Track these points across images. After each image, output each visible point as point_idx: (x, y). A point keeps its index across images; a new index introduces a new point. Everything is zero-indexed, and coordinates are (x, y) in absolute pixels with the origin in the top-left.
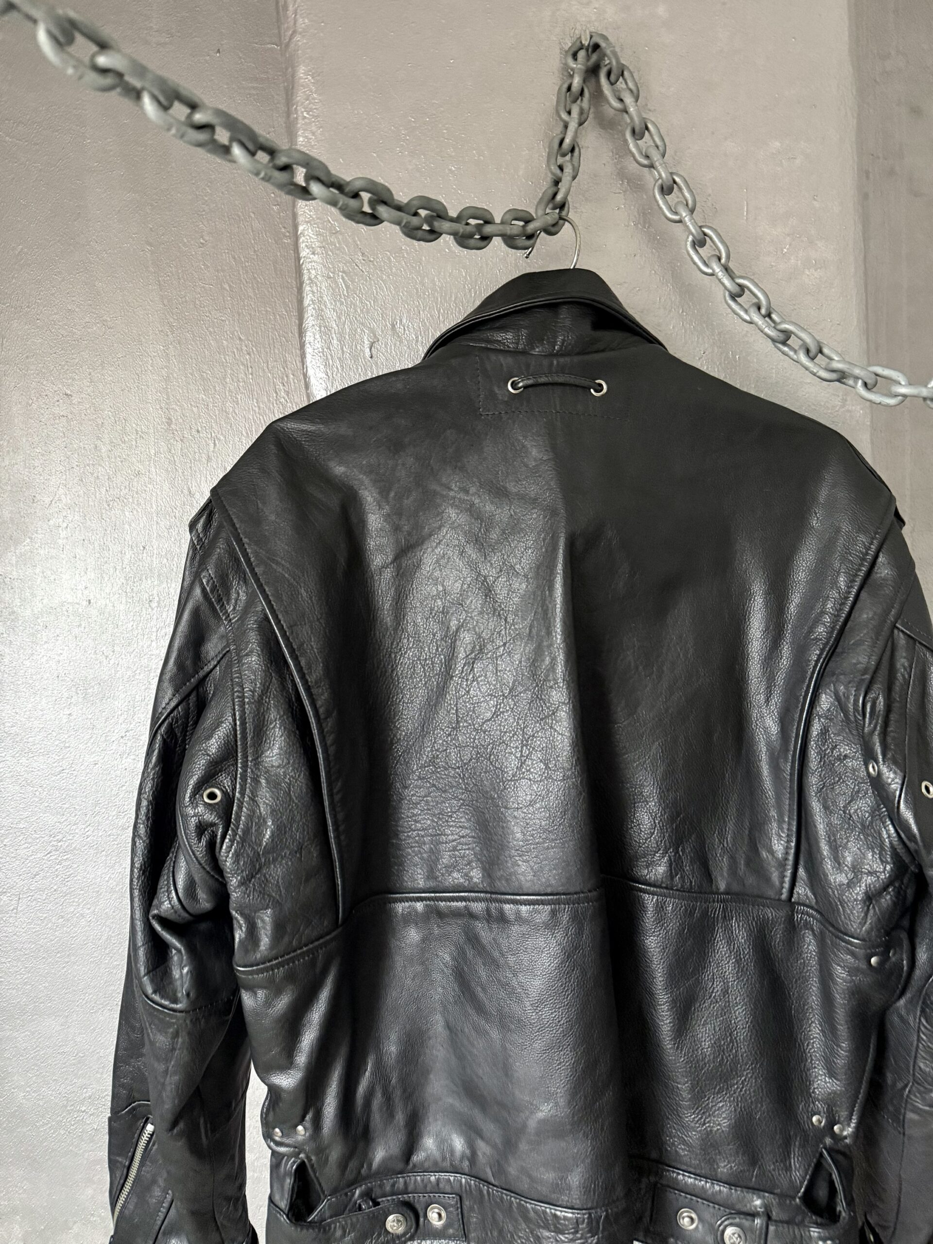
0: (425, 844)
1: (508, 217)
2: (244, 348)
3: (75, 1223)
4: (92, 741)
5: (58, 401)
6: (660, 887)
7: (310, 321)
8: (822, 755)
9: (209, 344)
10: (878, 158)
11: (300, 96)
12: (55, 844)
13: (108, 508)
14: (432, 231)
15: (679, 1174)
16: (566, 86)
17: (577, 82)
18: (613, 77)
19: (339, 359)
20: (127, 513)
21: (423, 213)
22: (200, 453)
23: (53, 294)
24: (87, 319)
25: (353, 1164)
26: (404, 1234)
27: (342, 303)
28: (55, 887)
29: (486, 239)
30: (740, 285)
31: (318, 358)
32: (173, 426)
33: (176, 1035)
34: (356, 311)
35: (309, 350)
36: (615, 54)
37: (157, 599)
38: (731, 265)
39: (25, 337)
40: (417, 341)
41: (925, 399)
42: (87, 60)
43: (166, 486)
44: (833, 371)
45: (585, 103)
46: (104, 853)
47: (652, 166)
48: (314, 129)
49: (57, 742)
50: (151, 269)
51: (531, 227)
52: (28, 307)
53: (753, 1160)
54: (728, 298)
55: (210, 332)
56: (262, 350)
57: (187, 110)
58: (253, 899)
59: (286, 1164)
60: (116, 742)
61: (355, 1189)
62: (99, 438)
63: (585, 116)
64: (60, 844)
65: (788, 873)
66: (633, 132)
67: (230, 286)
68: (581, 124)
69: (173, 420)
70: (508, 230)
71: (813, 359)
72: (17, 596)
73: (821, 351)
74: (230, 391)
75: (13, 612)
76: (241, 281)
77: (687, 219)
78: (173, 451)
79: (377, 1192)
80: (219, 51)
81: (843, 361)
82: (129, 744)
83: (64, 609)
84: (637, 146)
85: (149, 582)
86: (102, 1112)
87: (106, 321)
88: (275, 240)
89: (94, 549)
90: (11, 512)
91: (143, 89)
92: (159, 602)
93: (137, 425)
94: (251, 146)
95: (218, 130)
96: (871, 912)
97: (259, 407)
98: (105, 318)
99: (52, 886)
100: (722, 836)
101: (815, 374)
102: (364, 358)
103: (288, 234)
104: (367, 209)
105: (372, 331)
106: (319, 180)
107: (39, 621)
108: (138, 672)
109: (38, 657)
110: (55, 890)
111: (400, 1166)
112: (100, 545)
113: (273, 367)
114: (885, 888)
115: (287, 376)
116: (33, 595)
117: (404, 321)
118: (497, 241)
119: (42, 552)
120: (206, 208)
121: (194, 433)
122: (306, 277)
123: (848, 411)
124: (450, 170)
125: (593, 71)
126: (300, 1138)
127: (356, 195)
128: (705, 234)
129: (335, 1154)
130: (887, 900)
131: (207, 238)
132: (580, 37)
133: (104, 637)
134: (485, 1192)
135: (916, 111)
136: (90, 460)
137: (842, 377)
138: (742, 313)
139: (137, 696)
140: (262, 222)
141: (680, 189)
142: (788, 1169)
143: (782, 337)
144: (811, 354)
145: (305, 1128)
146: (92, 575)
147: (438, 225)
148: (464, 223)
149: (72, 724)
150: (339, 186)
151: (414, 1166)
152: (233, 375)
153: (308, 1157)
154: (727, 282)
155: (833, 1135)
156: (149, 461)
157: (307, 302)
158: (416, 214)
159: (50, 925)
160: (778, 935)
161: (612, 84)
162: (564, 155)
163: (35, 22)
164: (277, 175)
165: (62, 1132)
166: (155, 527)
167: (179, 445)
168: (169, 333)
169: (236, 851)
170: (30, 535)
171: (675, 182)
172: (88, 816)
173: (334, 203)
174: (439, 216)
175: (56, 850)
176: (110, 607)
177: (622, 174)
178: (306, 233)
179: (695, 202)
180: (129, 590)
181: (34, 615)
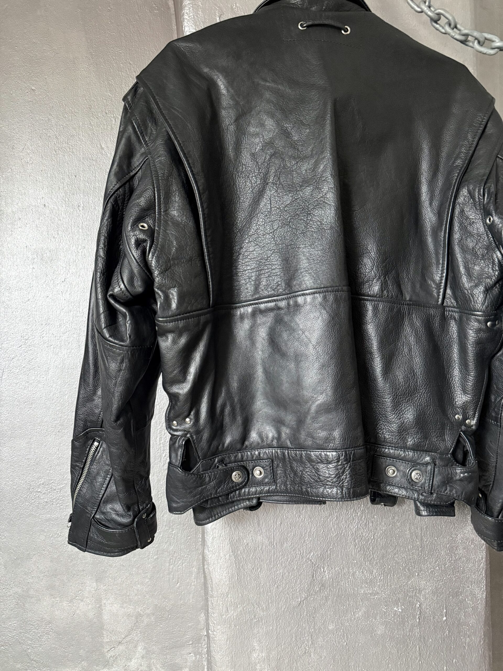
0: (252, 276)
3: (35, 555)
4: (46, 283)
5: (27, 93)
6: (376, 297)
8: (461, 224)
9: (113, 65)
13: (55, 153)
15: (386, 448)
20: (66, 157)
22: (107, 125)
23: (24, 33)
25: (215, 443)
26: (241, 483)
28: (24, 365)
32: (92, 110)
33: (122, 362)
39: (9, 56)
43: (89, 142)
44: (463, 35)
46: (52, 346)
49: (26, 284)
50: (80, 22)
52: (10, 39)
53: (426, 437)
55: (113, 59)
58: (166, 282)
59: (179, 441)
60: (59, 285)
61: (216, 457)
62: (50, 114)
64: (27, 341)
65: (442, 290)
67: (125, 34)
69: (93, 106)
76: (131, 32)
78: (92, 124)
79: (227, 460)
81: (466, 29)
82: (67, 286)
83: (30, 209)
85: (78, 195)
86: (50, 492)
87: (55, 50)
88: (149, 11)
89: (47, 176)
92: (83, 207)
93: (72, 108)
96: (488, 296)
98: (55, 47)
99: (22, 364)
100: (408, 273)
103: (157, 8)
107: (16, 215)
109: (16, 236)
110: (24, 367)
111: (239, 446)
112: (51, 174)
114: (495, 284)
116: (12, 201)
119: (18, 177)
121: (104, 114)
126: (187, 426)
129: (206, 435)
130: (496, 290)
131: (112, 7)
133: (53, 226)
134: (286, 454)
136: (45, 126)
142: (444, 440)
143: (436, 18)
144: (451, 27)
145: (191, 419)
146: (46, 191)
149: (34, 274)
151: (247, 447)
152: (126, 83)
153: (191, 436)
155: (466, 425)
156: (79, 128)
159: (21, 387)
160: (437, 323)
165: (27, 504)
166: (81, 166)
167: (95, 121)
168: (91, 58)
169: (157, 255)
170: (11, 167)
172: (43, 325)
175: (25, 344)
176: (56, 208)
180: (67, 200)
181: (13, 212)
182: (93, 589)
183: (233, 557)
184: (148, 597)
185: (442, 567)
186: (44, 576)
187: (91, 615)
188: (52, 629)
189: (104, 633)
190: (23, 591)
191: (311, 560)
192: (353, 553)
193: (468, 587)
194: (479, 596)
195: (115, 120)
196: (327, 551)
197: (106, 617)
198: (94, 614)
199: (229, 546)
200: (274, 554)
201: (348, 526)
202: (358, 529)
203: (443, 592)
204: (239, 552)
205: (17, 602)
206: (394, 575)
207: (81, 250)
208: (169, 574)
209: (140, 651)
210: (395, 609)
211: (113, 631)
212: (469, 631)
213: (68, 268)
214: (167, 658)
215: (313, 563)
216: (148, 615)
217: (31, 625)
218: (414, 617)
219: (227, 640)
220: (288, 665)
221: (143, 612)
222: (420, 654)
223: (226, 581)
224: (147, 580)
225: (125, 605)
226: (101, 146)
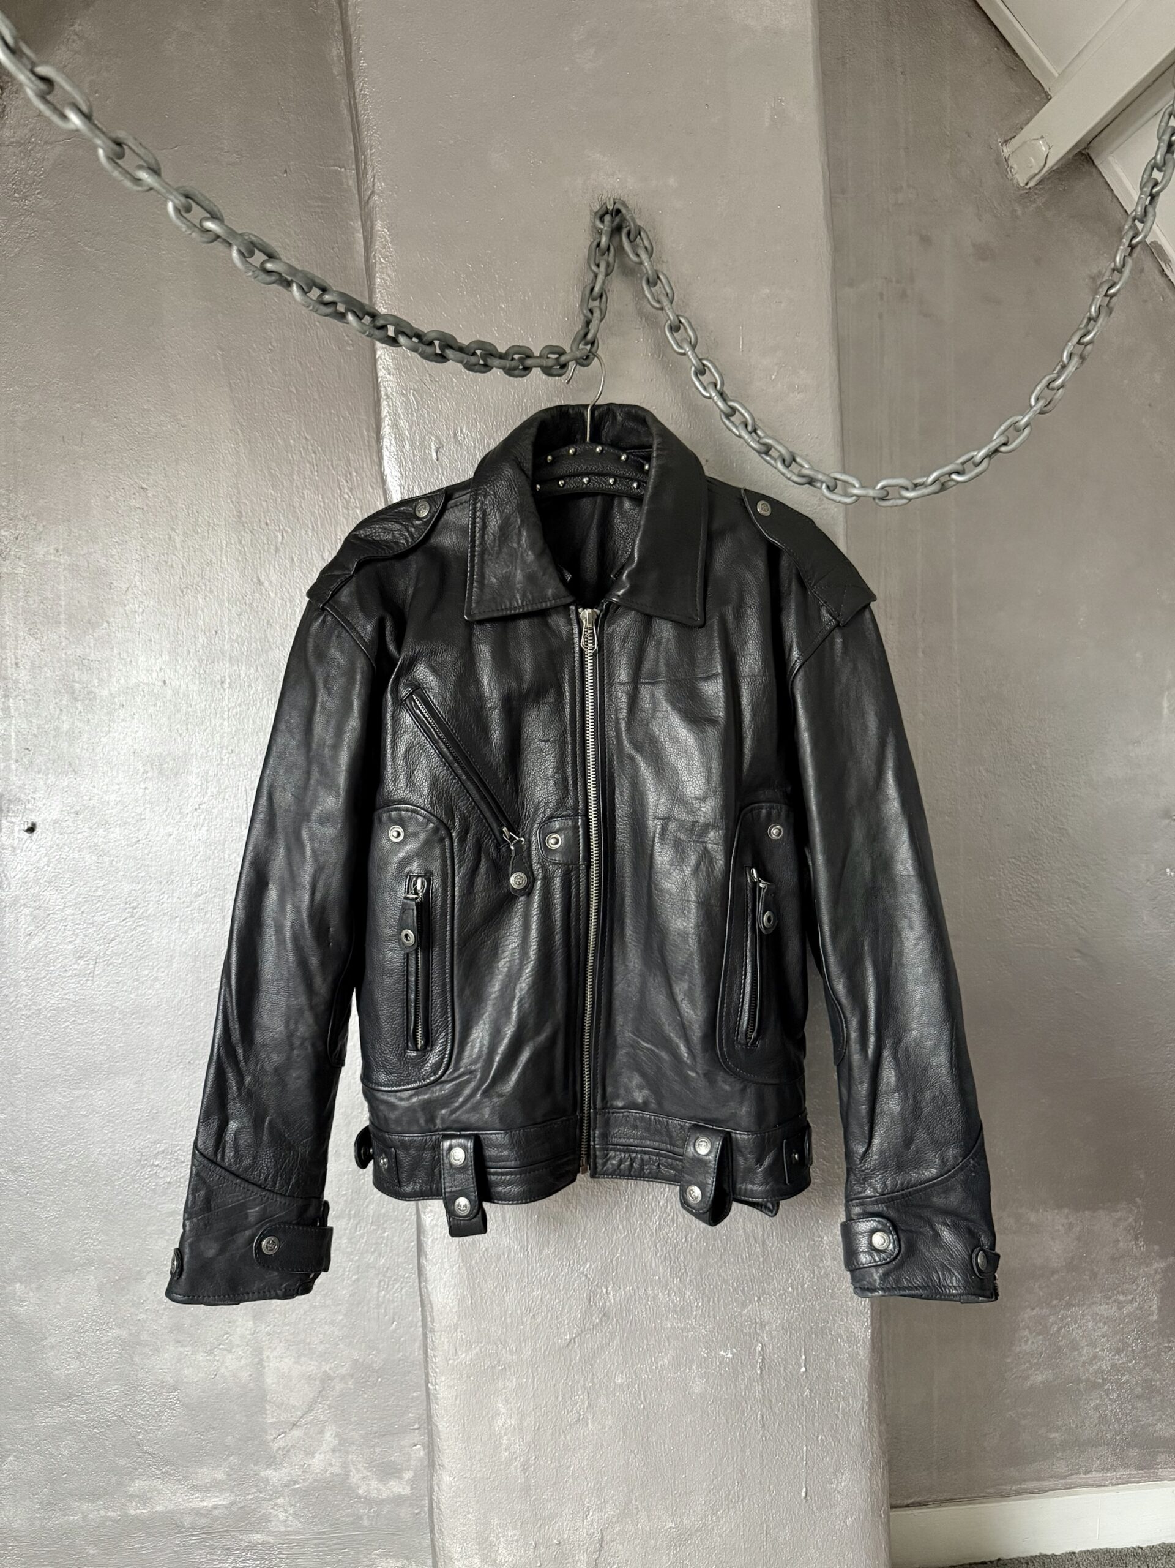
1: (545, 352)
2: (310, 447)
3: (149, 1272)
4: (167, 813)
5: (134, 494)
7: (386, 430)
9: (277, 443)
10: (891, 281)
11: (377, 246)
12: (130, 910)
13: (181, 595)
14: (485, 365)
16: (595, 244)
17: (604, 240)
18: (632, 237)
19: (411, 461)
20: (200, 600)
21: (478, 352)
22: (268, 544)
23: (129, 395)
24: (162, 418)
27: (413, 416)
28: (130, 952)
29: (527, 369)
30: (732, 408)
31: (393, 459)
32: (244, 519)
34: (424, 422)
35: (385, 453)
36: (633, 220)
37: (228, 680)
38: (726, 390)
39: (103, 434)
40: (475, 447)
41: (874, 498)
42: (258, 265)
43: (237, 575)
44: (803, 476)
45: (611, 259)
46: (178, 919)
47: (662, 309)
48: (389, 272)
49: (133, 815)
50: (222, 372)
51: (563, 359)
52: (107, 406)
54: (723, 417)
55: (278, 432)
56: (327, 449)
57: (319, 292)
60: (190, 815)
62: (173, 529)
63: (611, 268)
64: (135, 911)
66: (648, 282)
67: (296, 389)
68: (607, 275)
69: (243, 513)
70: (544, 363)
71: (788, 467)
72: (94, 677)
73: (794, 460)
74: (297, 487)
75: (92, 692)
76: (307, 384)
77: (690, 353)
78: (243, 542)
80: (286, 172)
81: (812, 468)
82: (202, 817)
83: (140, 689)
84: (651, 292)
85: (221, 664)
86: (175, 1166)
87: (181, 420)
89: (168, 633)
90: (89, 597)
91: (292, 281)
92: (230, 684)
93: (209, 517)
94: (360, 315)
95: (339, 304)
97: (324, 502)
98: (179, 417)
99: (127, 950)
101: (789, 479)
102: (432, 460)
104: (438, 351)
105: (438, 438)
106: (404, 334)
107: (116, 700)
108: (210, 749)
109: (116, 734)
110: (130, 955)
112: (174, 630)
113: (337, 465)
115: (350, 474)
116: (110, 676)
117: (464, 430)
118: (536, 372)
119: (119, 635)
120: (274, 316)
121: (263, 525)
122: (383, 393)
123: (824, 509)
124: (501, 307)
125: (617, 230)
127: (431, 343)
128: (704, 365)
131: (275, 344)
132: (605, 203)
133: (178, 716)
135: (925, 240)
136: (164, 549)
137: (811, 481)
138: (734, 430)
139: (210, 772)
140: (327, 331)
141: (685, 328)
143: (763, 449)
144: (786, 463)
146: (166, 657)
147: (490, 361)
148: (510, 358)
149: (148, 798)
150: (419, 336)
152: (300, 472)
154: (720, 404)
156: (221, 551)
157: (384, 413)
158: (474, 354)
159: (125, 988)
161: (631, 242)
162: (594, 300)
163: (230, 244)
164: (377, 333)
165: (137, 1186)
166: (226, 614)
167: (249, 537)
168: (239, 432)
170: (107, 619)
171: (680, 322)
172: (162, 884)
173: (415, 350)
174: (491, 355)
175: (132, 916)
176: (184, 686)
177: (641, 313)
178: (383, 357)
179: (696, 339)
180: (202, 672)
181: (111, 694)
182: (248, 1332)
183: (464, 1269)
184: (341, 1346)
185: (797, 1289)
186: (164, 1309)
187: (244, 1375)
188: (178, 1400)
189: (268, 1407)
190: (130, 1335)
191: (586, 1276)
192: (654, 1265)
193: (842, 1320)
194: (861, 1335)
195: (283, 536)
196: (611, 1261)
197: (270, 1380)
198: (251, 1375)
199: (457, 1252)
200: (528, 1265)
201: (645, 1222)
202: (660, 1227)
203: (800, 1329)
204: (473, 1262)
205: (120, 1354)
206: (719, 1302)
207: (228, 755)
208: (378, 1306)
209: (330, 1439)
210: (722, 1353)
211: (282, 1404)
212: (844, 1389)
213: (204, 786)
214: (375, 1452)
215: (589, 1279)
216: (343, 1378)
217: (144, 1392)
218: (754, 1367)
219: (456, 1399)
220: (552, 1439)
221: (334, 1373)
222: (763, 1425)
223: (453, 1307)
224: (341, 1318)
225: (303, 1359)
226: (259, 581)
